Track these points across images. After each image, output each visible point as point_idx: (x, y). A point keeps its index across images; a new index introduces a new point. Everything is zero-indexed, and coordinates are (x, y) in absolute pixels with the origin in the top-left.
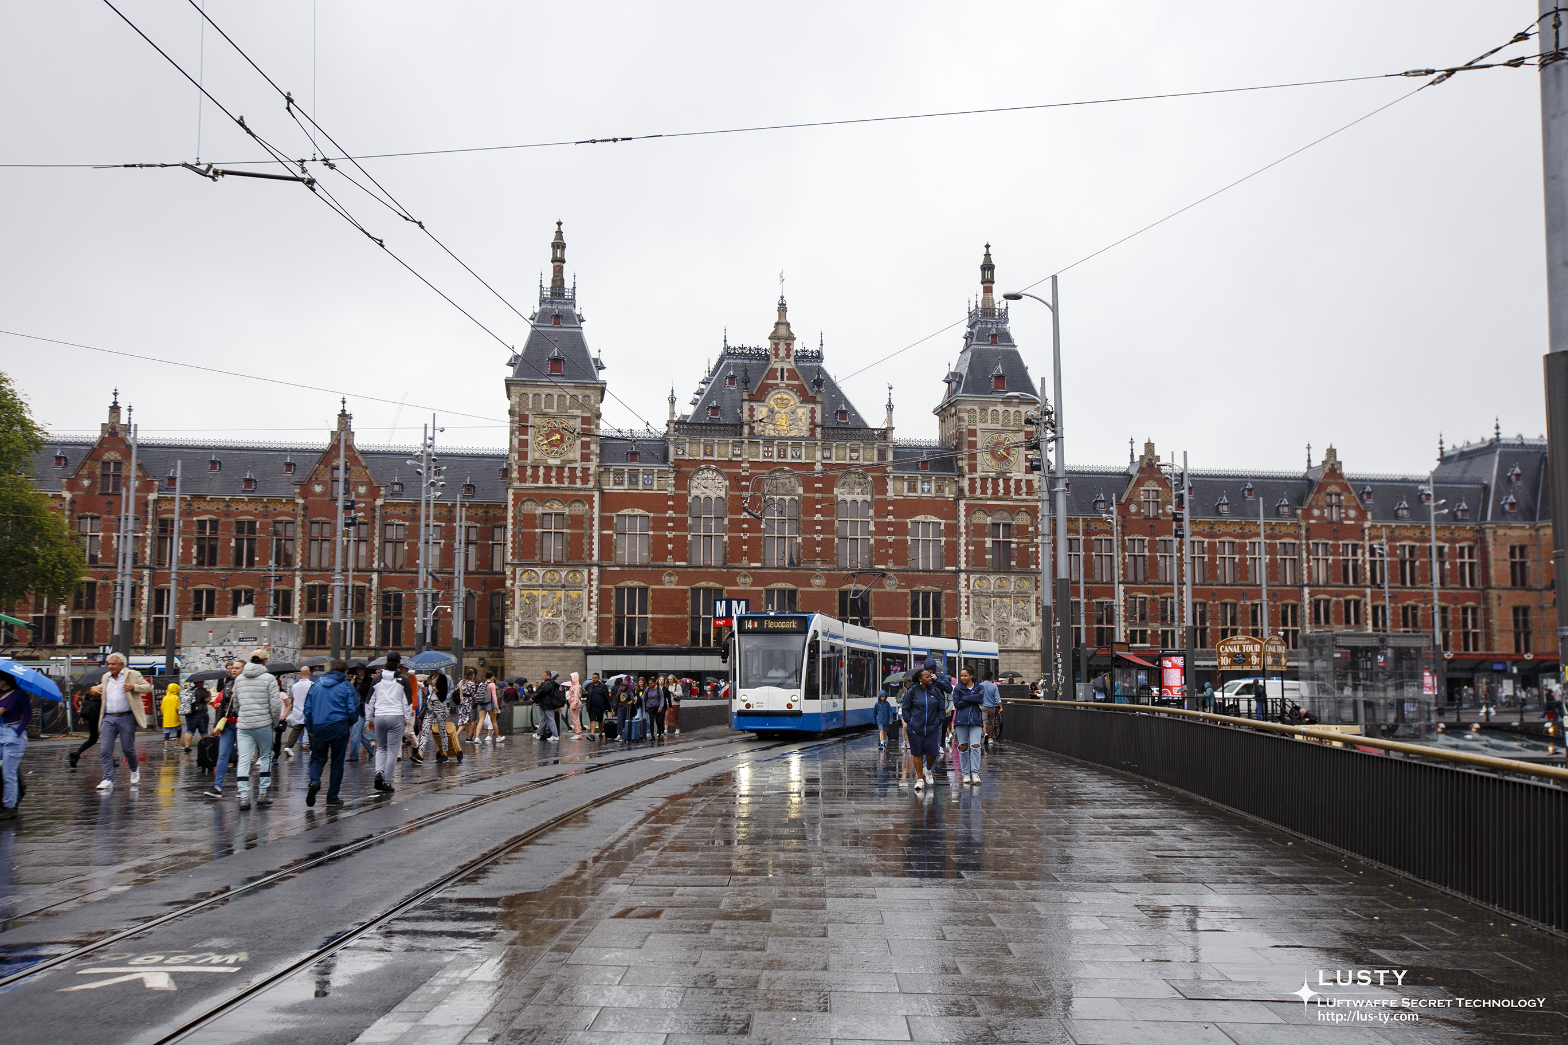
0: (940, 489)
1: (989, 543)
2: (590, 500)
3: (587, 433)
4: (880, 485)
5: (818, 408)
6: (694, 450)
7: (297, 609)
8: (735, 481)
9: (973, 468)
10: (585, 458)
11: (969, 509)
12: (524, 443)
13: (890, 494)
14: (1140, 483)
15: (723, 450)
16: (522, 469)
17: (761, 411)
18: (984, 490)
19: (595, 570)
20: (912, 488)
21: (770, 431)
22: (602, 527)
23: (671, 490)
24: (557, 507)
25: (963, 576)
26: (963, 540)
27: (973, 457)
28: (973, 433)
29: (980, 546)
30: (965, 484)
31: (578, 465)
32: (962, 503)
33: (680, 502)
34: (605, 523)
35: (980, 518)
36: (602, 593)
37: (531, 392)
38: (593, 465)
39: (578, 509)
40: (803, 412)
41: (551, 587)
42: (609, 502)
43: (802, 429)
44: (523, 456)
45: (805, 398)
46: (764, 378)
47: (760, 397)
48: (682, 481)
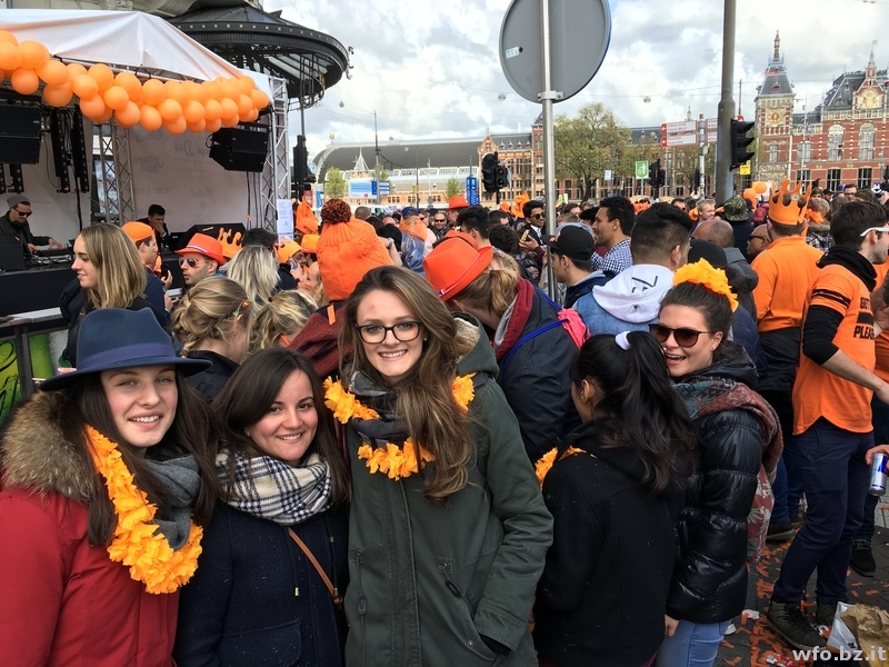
2: (789, 139)
3: (788, 114)
6: (831, 117)
8: (848, 128)
10: (787, 123)
12: (763, 120)
15: (843, 116)
16: (762, 129)
17: (860, 99)
19: (790, 165)
21: (864, 107)
22: (792, 149)
23: (821, 133)
24: (775, 142)
31: (785, 126)
33: (825, 138)
34: (795, 147)
36: (792, 173)
37: (766, 100)
38: (790, 126)
39: (783, 143)
40: (879, 98)
41: (772, 172)
42: (797, 139)
43: (879, 105)
44: (763, 124)
45: (880, 92)
46: (862, 86)
47: (860, 93)
48: (826, 129)
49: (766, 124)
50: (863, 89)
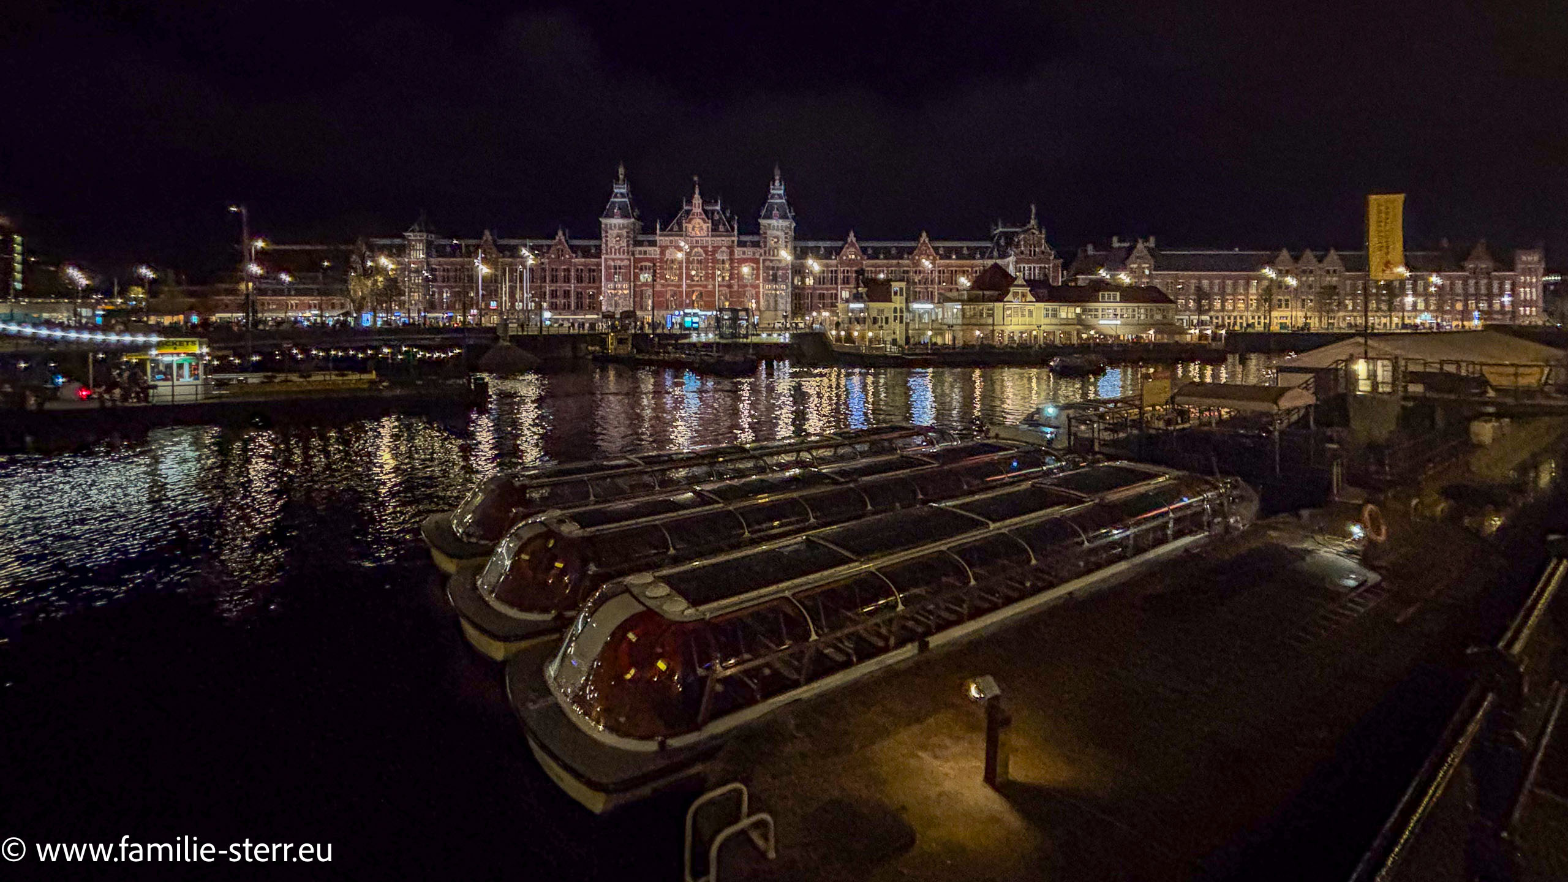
0: (754, 253)
1: (771, 272)
2: (630, 260)
3: (629, 237)
4: (732, 253)
5: (710, 225)
6: (666, 242)
7: (547, 297)
9: (765, 246)
10: (628, 246)
11: (764, 261)
12: (607, 241)
13: (736, 256)
14: (848, 248)
15: (676, 242)
16: (607, 250)
17: (690, 226)
18: (769, 254)
19: (632, 284)
20: (744, 253)
21: (693, 234)
22: (634, 269)
23: (658, 256)
24: (620, 263)
25: (761, 285)
26: (761, 272)
27: (765, 242)
28: (765, 233)
29: (768, 274)
30: (762, 251)
31: (626, 248)
32: (761, 258)
33: (661, 260)
35: (768, 263)
37: (609, 222)
38: (631, 248)
39: (627, 263)
40: (704, 226)
41: (618, 290)
42: (638, 261)
43: (704, 233)
44: (607, 245)
45: (705, 222)
46: (691, 217)
47: (689, 222)
48: (662, 253)
49: (610, 245)
50: (691, 219)
